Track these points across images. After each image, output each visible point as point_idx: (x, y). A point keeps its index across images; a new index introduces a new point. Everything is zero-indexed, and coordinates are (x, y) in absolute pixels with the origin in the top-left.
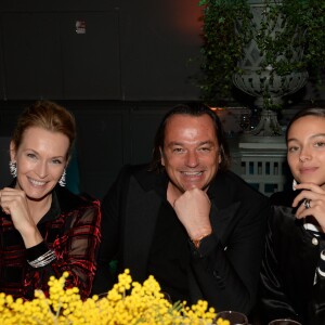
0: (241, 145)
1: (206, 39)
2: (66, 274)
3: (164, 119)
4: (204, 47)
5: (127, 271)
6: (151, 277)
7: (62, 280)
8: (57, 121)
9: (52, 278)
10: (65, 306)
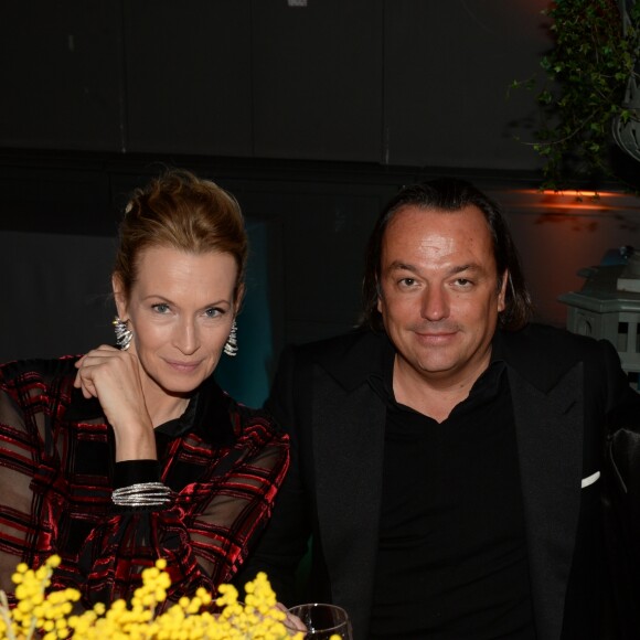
0: (623, 284)
1: (554, 36)
2: (55, 560)
3: (383, 214)
4: (548, 53)
5: (161, 563)
6: (262, 577)
7: (44, 573)
8: (205, 224)
9: (22, 567)
10: (48, 626)
